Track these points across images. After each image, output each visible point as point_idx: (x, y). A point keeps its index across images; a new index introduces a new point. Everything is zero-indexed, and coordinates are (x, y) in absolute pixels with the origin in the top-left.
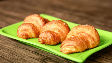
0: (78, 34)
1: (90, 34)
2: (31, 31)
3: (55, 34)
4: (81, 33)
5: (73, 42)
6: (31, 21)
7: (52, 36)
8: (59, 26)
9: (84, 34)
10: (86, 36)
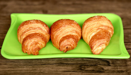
0: (98, 29)
1: (108, 25)
2: (41, 42)
3: (75, 37)
4: (101, 27)
5: (103, 40)
6: (34, 30)
7: (74, 40)
8: (73, 26)
9: (103, 28)
10: (106, 28)
